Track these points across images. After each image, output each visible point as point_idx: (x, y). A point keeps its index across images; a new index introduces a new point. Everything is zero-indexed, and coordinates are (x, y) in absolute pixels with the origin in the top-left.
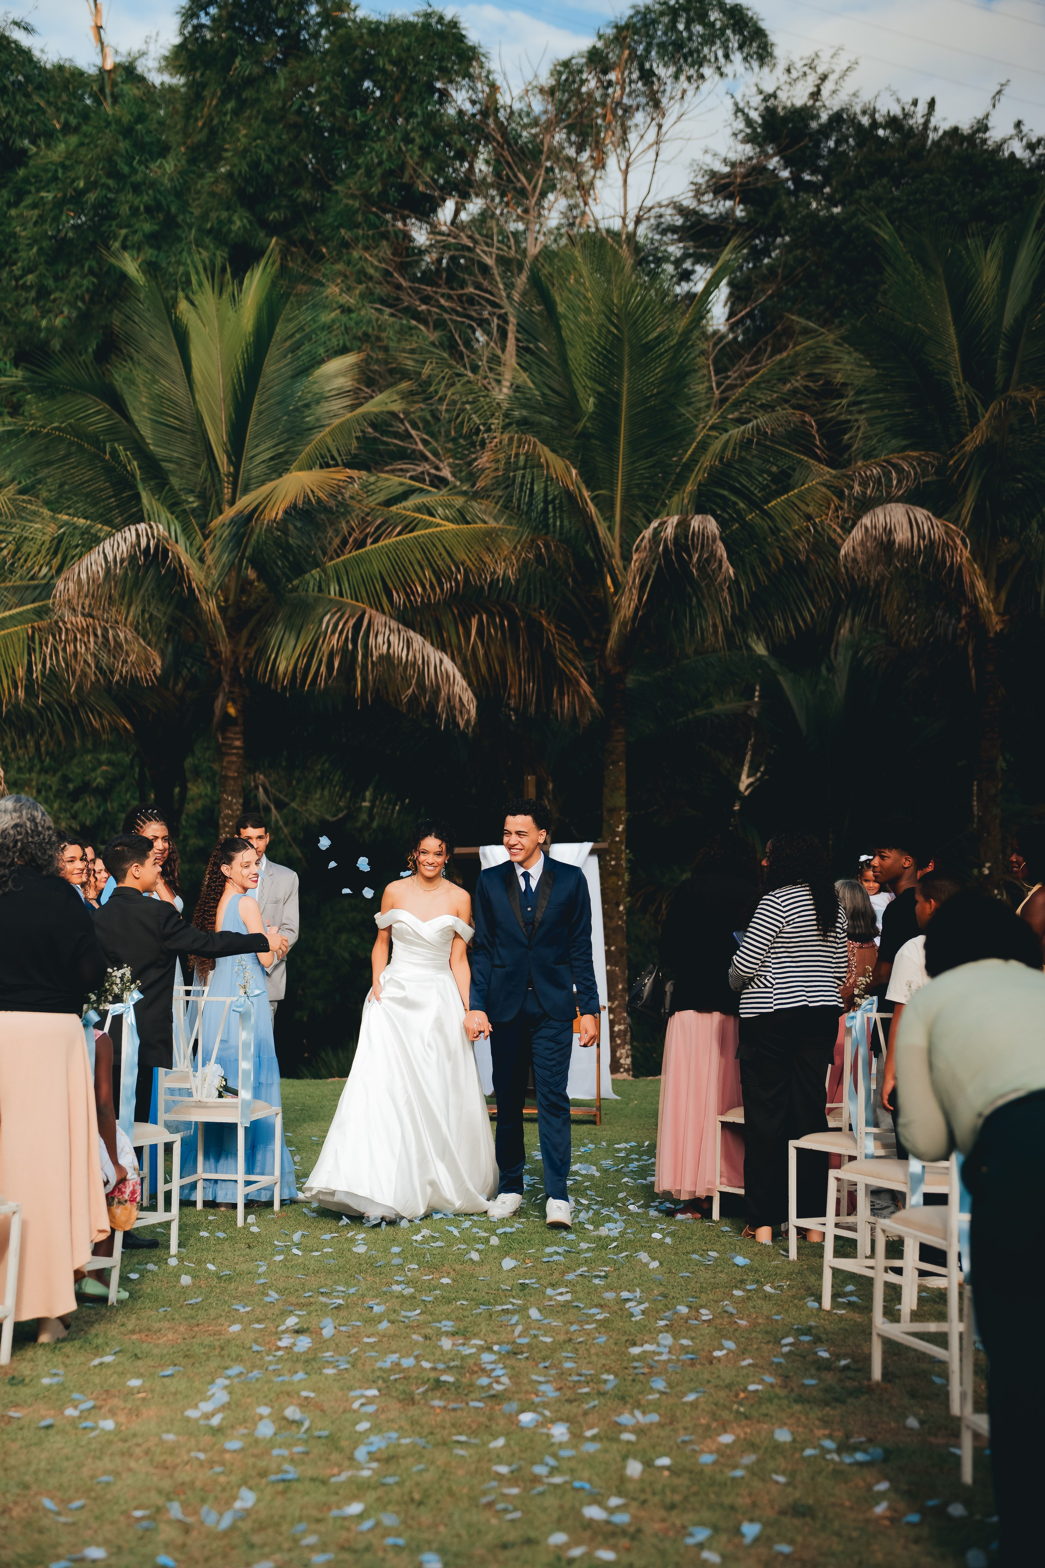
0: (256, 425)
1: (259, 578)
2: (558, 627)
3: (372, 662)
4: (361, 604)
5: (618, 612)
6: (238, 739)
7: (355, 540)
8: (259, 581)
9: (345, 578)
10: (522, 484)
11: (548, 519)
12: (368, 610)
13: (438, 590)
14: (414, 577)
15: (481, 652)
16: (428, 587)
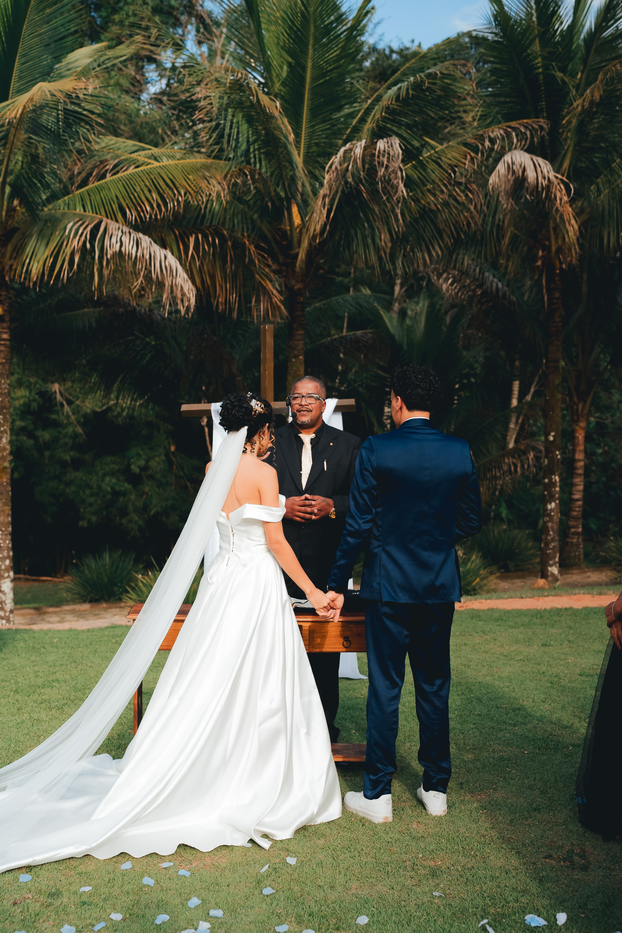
0: (18, 81)
1: (20, 204)
2: (257, 247)
3: (107, 259)
4: (99, 216)
5: (307, 230)
6: (6, 333)
7: (97, 174)
8: (20, 206)
9: (88, 202)
10: (229, 135)
11: (250, 158)
12: (105, 220)
13: (163, 209)
14: (144, 199)
15: (198, 264)
16: (155, 206)
